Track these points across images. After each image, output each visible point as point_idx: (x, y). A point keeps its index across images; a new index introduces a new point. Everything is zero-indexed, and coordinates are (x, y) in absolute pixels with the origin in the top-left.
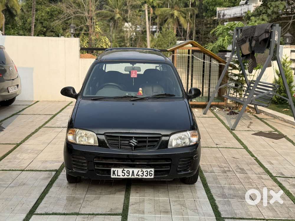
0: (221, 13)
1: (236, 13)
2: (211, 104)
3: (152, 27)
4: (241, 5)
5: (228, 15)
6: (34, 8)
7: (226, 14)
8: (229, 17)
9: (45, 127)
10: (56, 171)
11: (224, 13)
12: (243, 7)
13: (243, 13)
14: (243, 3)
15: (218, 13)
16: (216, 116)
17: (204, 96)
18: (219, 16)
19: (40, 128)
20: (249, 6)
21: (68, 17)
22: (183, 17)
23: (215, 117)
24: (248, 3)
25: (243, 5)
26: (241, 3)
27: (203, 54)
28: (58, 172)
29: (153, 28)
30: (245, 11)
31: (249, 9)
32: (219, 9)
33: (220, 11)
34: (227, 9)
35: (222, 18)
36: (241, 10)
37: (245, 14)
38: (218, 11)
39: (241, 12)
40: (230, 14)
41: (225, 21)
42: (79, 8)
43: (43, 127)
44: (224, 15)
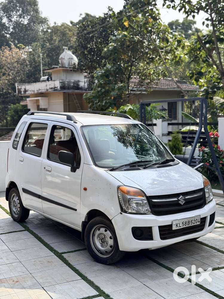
1: (41, 89)
5: (30, 91)
8: (32, 93)
11: (25, 89)
13: (49, 89)
14: (45, 79)
15: (18, 89)
24: (50, 79)
26: (42, 79)
30: (51, 87)
31: (55, 85)
32: (18, 84)
33: (20, 86)
34: (29, 85)
35: (24, 94)
36: (46, 86)
37: (52, 90)
38: (18, 87)
39: (46, 88)
40: (33, 90)
41: (28, 97)
44: (25, 91)
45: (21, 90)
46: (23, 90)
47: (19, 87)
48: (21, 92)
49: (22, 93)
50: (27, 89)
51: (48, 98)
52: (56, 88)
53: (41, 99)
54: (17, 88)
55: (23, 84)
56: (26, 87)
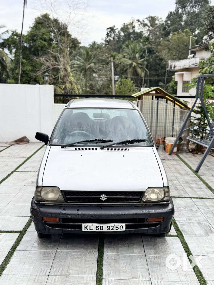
0: (172, 65)
1: (185, 65)
4: (189, 58)
5: (178, 67)
6: (20, 61)
7: (177, 66)
8: (179, 68)
11: (175, 65)
12: (191, 60)
13: (191, 65)
14: (191, 57)
15: (170, 65)
16: (180, 159)
18: (171, 67)
19: (12, 172)
20: (196, 59)
21: (47, 68)
22: (140, 68)
24: (195, 57)
25: (192, 58)
26: (189, 56)
28: (22, 233)
30: (193, 63)
31: (196, 61)
34: (177, 62)
36: (190, 62)
37: (193, 65)
38: (170, 63)
39: (189, 64)
40: (180, 65)
41: (176, 71)
42: (56, 61)
43: (16, 171)
44: (175, 67)
46: (173, 66)
47: (171, 64)
50: (176, 65)
51: (190, 72)
52: (196, 63)
53: (185, 73)
55: (174, 61)
56: (175, 64)
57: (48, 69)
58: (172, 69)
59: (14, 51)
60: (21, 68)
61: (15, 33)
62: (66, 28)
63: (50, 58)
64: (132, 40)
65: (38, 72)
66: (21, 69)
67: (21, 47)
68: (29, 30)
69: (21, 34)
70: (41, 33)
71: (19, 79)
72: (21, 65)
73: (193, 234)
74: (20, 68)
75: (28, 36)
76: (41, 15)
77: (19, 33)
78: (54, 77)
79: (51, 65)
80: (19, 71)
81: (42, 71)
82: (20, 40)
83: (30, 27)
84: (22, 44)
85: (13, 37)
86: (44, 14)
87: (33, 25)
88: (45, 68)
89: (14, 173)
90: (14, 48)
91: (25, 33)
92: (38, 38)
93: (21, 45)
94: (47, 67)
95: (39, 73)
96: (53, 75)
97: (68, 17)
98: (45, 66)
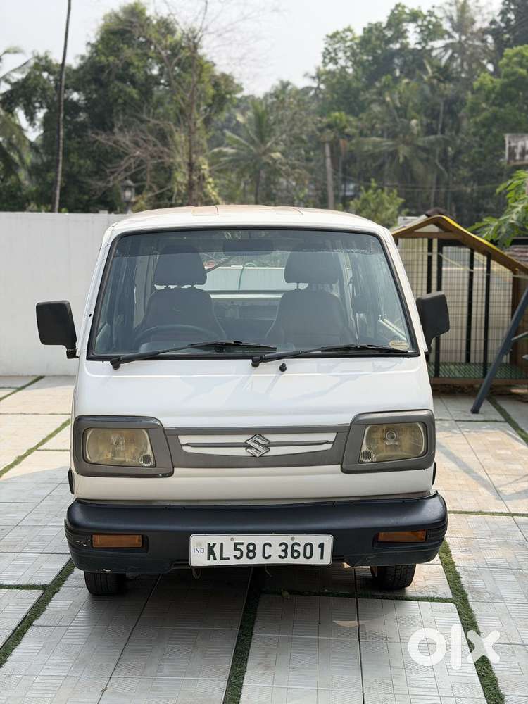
0: (516, 147)
2: (493, 383)
3: (345, 187)
6: (59, 146)
9: (43, 450)
10: (44, 587)
11: (524, 148)
15: (510, 148)
16: (504, 417)
17: (472, 360)
18: (512, 154)
19: (30, 452)
22: (422, 160)
23: (503, 420)
27: (468, 250)
28: (49, 591)
29: (347, 189)
32: (510, 137)
33: (514, 142)
35: (520, 160)
38: (510, 143)
42: (165, 144)
43: (38, 448)
44: (524, 153)
45: (516, 150)
46: (518, 151)
47: (513, 144)
48: (515, 155)
49: (518, 157)
54: (507, 146)
55: (522, 137)
56: (525, 144)
57: (140, 168)
58: (515, 161)
59: (40, 114)
60: (60, 166)
61: (43, 63)
62: (196, 46)
63: (146, 136)
64: (398, 73)
65: (111, 178)
66: (63, 170)
67: (62, 103)
68: (85, 51)
69: (63, 64)
70: (121, 60)
71: (55, 199)
72: (61, 158)
73: (495, 597)
74: (57, 167)
75: (81, 72)
76: (120, 7)
77: (54, 62)
78: (158, 192)
79: (149, 158)
80: (57, 176)
81: (122, 173)
82: (59, 83)
83: (89, 43)
84: (66, 96)
85: (38, 73)
86: (130, 4)
87: (98, 37)
88: (133, 166)
89: (35, 453)
90: (41, 107)
91: (73, 62)
92: (112, 77)
93: (62, 100)
94: (138, 162)
95: (114, 179)
96: (154, 186)
97: (199, 13)
98: (132, 160)
